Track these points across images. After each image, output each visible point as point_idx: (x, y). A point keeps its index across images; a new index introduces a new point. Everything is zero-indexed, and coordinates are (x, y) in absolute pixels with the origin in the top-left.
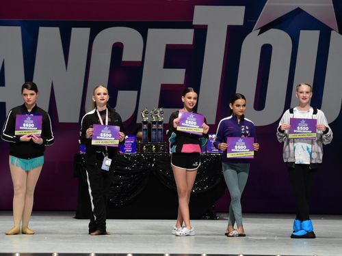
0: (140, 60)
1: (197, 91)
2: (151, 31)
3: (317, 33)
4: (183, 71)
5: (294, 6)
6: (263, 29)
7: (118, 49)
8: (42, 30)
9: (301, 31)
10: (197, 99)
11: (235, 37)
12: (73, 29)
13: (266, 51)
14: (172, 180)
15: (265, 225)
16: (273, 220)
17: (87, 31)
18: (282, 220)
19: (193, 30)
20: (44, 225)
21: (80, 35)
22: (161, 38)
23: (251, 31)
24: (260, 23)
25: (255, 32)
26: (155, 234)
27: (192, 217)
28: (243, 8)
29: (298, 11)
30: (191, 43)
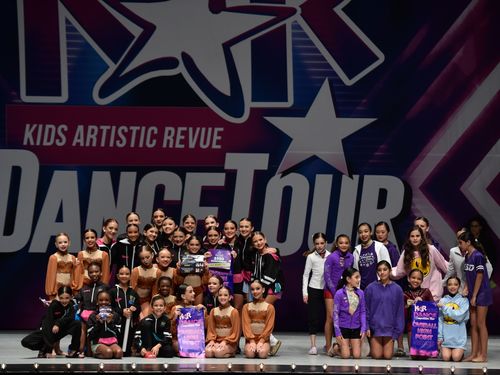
0: (180, 199)
2: (188, 175)
3: (331, 176)
4: (216, 209)
5: (309, 154)
6: (285, 173)
7: (160, 190)
8: (96, 175)
9: (319, 177)
11: (261, 179)
12: (122, 173)
13: (287, 192)
17: (133, 175)
19: (224, 174)
21: (128, 178)
22: (198, 181)
23: (274, 175)
24: (282, 167)
25: (277, 176)
28: (267, 155)
29: (314, 158)
30: (223, 184)
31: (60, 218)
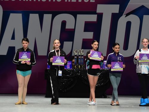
0: (74, 28)
1: (98, 42)
2: (78, 16)
4: (92, 33)
5: (141, 5)
6: (127, 15)
7: (64, 23)
8: (31, 15)
9: (144, 16)
10: (98, 45)
11: (115, 18)
12: (44, 15)
13: (129, 24)
14: (87, 81)
15: (128, 100)
16: (132, 98)
17: (50, 15)
18: (135, 98)
19: (97, 15)
20: (32, 100)
21: (47, 17)
22: (83, 19)
23: (122, 16)
24: (126, 11)
25: (124, 16)
26: (80, 104)
27: (96, 97)
28: (118, 6)
30: (96, 21)
31: (13, 38)
